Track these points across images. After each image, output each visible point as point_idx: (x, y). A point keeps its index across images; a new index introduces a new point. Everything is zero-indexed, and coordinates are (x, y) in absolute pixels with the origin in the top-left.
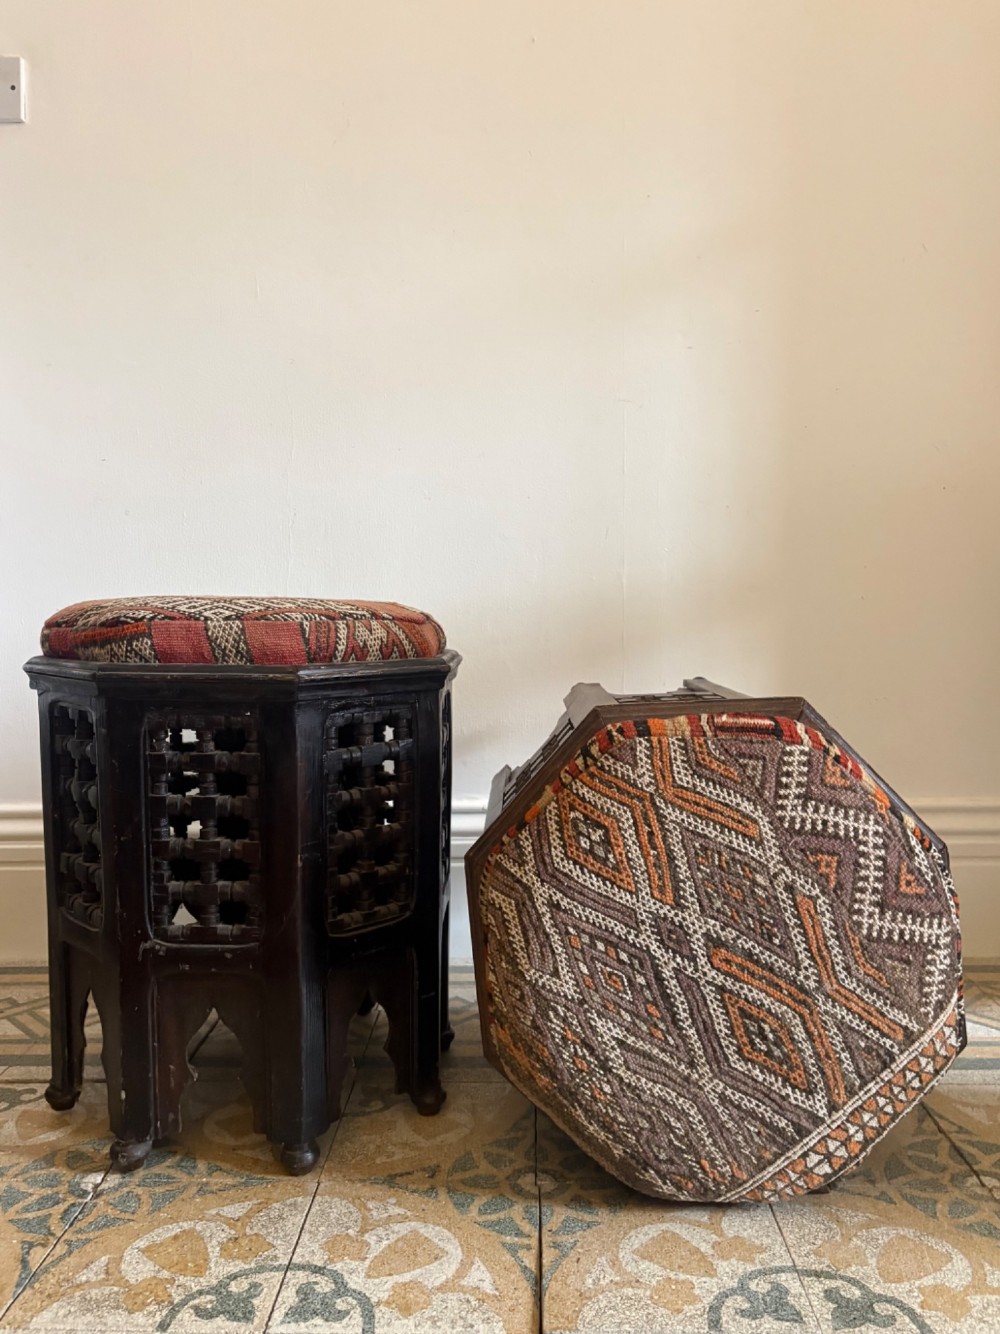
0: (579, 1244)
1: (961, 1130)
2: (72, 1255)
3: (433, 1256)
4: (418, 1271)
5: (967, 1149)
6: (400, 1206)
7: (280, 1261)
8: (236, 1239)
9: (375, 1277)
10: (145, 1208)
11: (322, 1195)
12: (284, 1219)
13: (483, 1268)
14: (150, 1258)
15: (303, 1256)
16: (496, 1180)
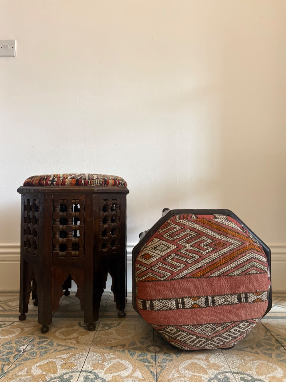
0: (167, 366)
1: (278, 335)
2: (17, 368)
3: (124, 368)
4: (120, 373)
5: (280, 340)
6: (114, 355)
7: (79, 370)
8: (65, 364)
9: (107, 374)
10: (38, 355)
11: (91, 352)
12: (79, 358)
13: (139, 372)
14: (40, 369)
15: (85, 368)
16: (142, 348)
